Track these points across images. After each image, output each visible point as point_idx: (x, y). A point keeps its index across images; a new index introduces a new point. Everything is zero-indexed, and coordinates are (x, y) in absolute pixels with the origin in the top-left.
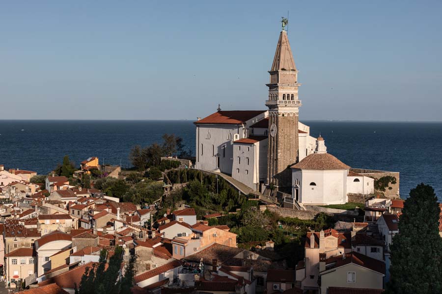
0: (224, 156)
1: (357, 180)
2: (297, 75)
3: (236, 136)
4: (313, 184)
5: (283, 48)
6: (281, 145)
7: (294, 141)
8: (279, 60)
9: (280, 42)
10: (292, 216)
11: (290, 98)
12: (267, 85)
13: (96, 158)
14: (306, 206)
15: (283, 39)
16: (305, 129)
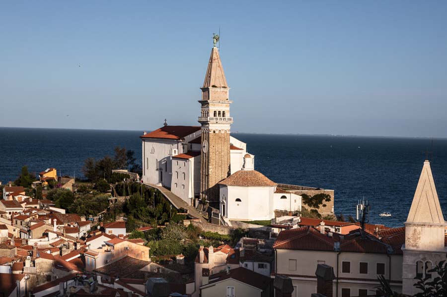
0: (166, 171)
1: (284, 197)
2: (228, 92)
3: (175, 151)
4: (238, 200)
5: (214, 65)
6: (212, 162)
7: (226, 157)
8: (210, 77)
9: (211, 59)
10: (212, 231)
11: (222, 115)
12: (200, 102)
13: (54, 169)
14: (231, 221)
15: (215, 56)
16: (242, 146)
